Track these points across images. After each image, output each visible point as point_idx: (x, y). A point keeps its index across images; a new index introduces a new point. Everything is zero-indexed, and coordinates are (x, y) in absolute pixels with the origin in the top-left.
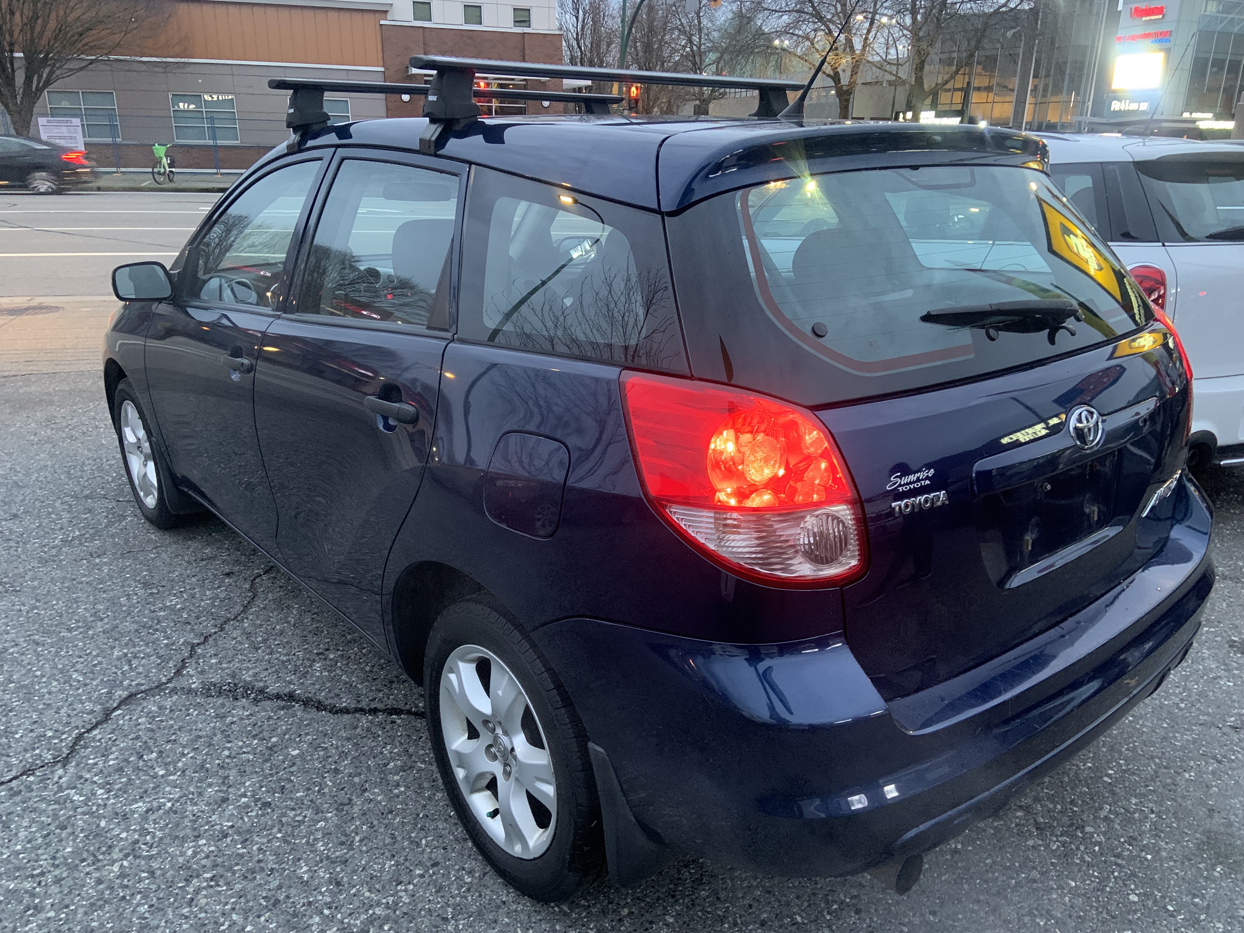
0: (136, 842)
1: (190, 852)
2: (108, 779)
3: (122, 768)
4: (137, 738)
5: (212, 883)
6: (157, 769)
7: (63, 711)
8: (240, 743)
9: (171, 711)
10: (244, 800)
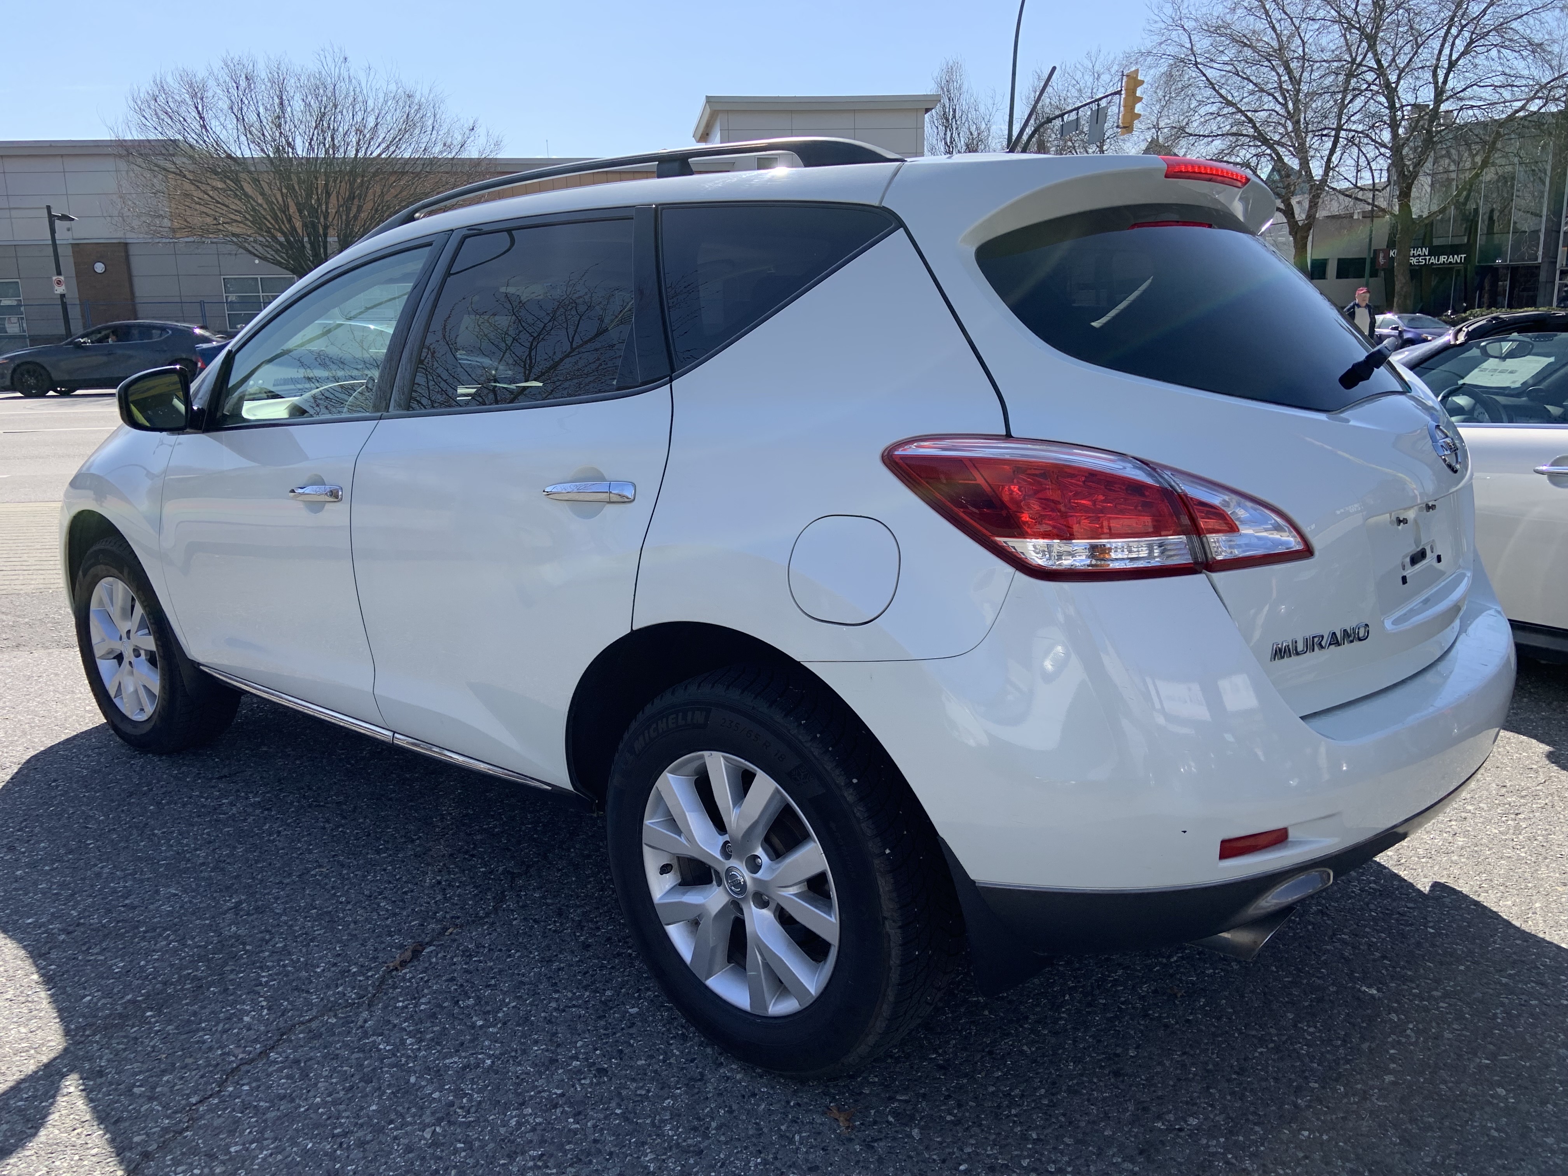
0: (452, 1104)
1: (513, 1122)
2: (418, 1027)
3: (435, 1013)
4: (453, 979)
5: (540, 1164)
6: (475, 1019)
7: (369, 943)
8: (570, 995)
9: (490, 950)
10: (576, 1063)
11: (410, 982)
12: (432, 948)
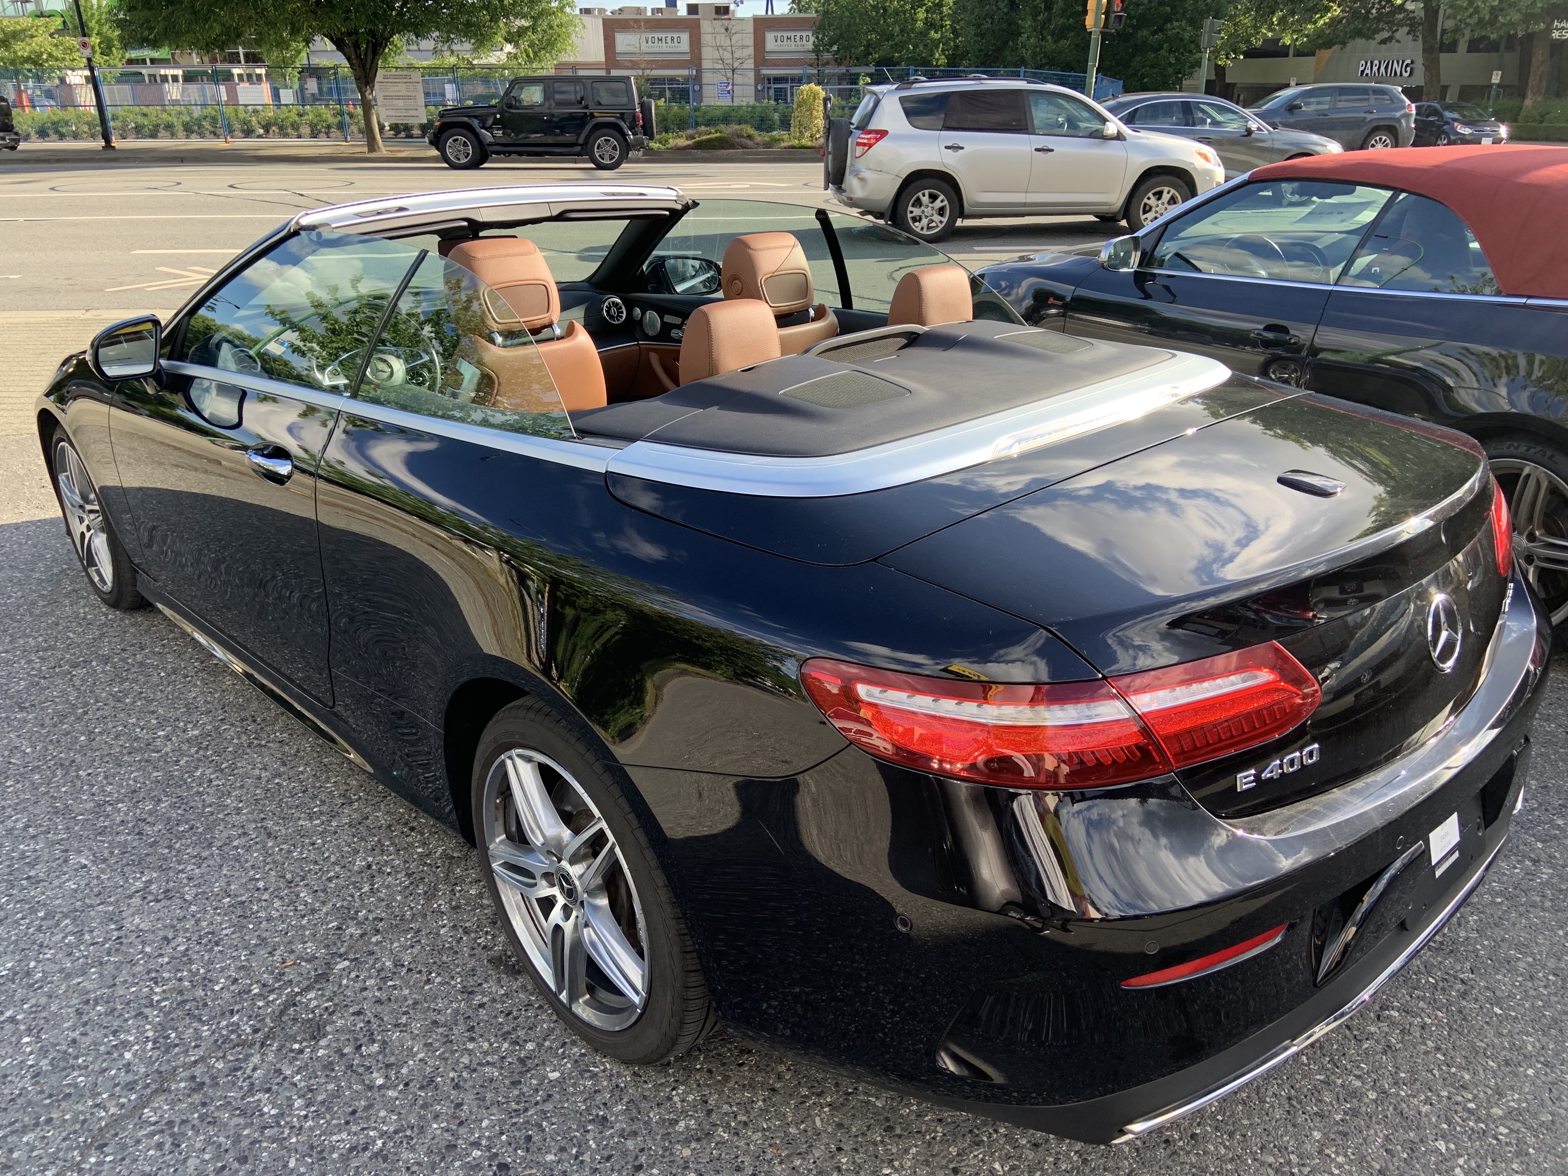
3: (331, 1063)
4: (359, 1013)
7: (278, 952)
8: (486, 1045)
9: (410, 970)
11: (313, 1012)
12: (347, 963)
